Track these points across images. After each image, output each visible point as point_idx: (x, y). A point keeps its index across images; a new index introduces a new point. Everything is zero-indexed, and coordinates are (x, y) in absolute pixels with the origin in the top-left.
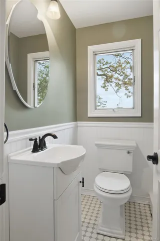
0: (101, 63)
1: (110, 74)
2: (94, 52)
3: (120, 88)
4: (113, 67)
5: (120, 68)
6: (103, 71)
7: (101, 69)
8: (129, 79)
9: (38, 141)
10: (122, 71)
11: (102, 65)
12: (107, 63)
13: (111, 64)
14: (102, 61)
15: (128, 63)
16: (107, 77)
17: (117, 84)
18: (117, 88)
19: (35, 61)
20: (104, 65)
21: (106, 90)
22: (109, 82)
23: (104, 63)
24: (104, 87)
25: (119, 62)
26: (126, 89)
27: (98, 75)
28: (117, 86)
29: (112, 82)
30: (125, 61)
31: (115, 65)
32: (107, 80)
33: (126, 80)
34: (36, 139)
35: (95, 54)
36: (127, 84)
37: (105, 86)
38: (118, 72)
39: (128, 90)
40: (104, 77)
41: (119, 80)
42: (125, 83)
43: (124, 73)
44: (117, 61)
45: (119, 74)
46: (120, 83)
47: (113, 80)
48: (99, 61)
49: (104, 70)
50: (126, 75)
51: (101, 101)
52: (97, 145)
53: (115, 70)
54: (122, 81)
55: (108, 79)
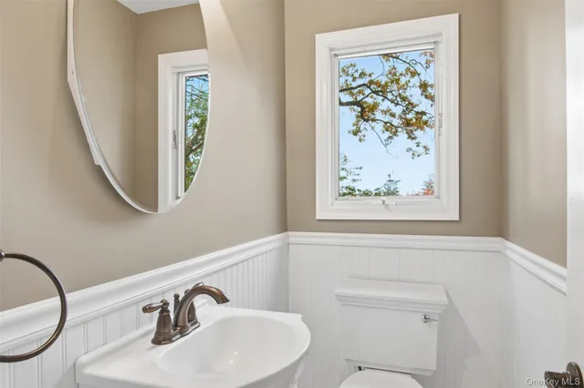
0: (348, 75)
1: (369, 100)
2: (331, 50)
3: (395, 133)
4: (378, 84)
5: (395, 87)
6: (352, 94)
7: (348, 89)
8: (417, 113)
9: (171, 308)
10: (400, 94)
11: (350, 79)
12: (363, 75)
13: (373, 77)
14: (351, 71)
15: (414, 74)
16: (363, 109)
17: (389, 127)
18: (388, 134)
19: (178, 73)
20: (354, 79)
21: (360, 140)
22: (367, 120)
23: (357, 75)
24: (355, 134)
25: (393, 72)
26: (410, 137)
27: (341, 104)
28: (387, 130)
29: (374, 120)
30: (408, 69)
31: (383, 80)
32: (362, 116)
33: (409, 116)
34: (166, 304)
35: (336, 55)
36: (412, 125)
37: (359, 131)
38: (390, 96)
39: (414, 138)
40: (355, 107)
41: (393, 115)
42: (408, 123)
43: (404, 99)
44: (387, 69)
45: (392, 102)
46: (396, 122)
47: (378, 115)
48: (344, 71)
49: (355, 91)
50: (410, 104)
51: (347, 166)
52: (340, 298)
53: (381, 90)
54: (401, 118)
55: (365, 113)
